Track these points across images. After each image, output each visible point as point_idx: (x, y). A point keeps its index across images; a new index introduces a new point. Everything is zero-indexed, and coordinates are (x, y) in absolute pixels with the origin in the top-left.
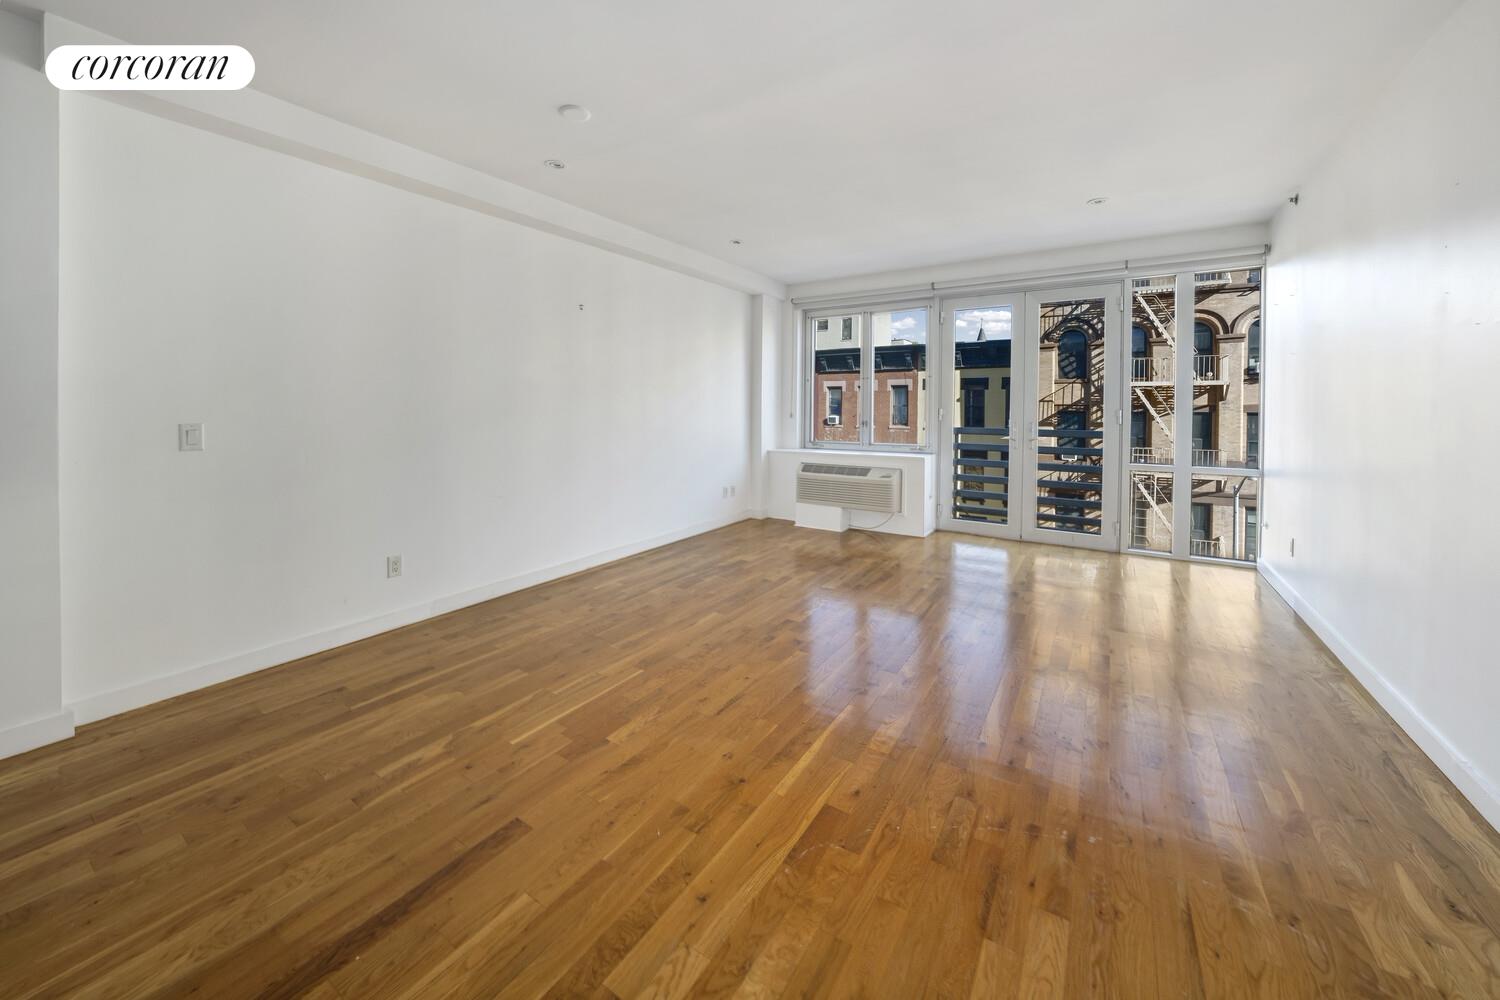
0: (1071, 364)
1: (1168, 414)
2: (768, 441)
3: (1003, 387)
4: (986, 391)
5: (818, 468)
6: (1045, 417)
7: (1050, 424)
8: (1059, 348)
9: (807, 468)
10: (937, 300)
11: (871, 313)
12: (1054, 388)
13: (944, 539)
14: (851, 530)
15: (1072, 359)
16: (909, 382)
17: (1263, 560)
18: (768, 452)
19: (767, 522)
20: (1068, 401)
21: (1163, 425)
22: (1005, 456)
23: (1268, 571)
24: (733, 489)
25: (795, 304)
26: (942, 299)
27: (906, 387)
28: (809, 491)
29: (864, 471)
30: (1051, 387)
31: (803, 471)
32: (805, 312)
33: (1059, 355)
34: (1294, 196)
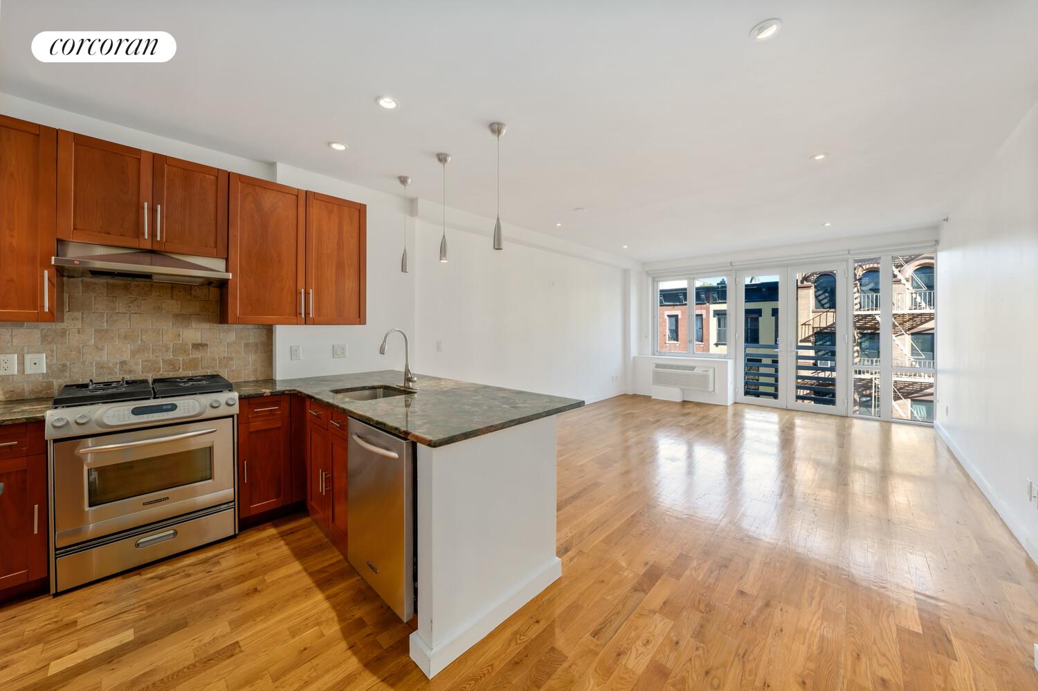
0: (826, 298)
1: (903, 334)
2: (634, 352)
3: (773, 315)
4: (760, 318)
5: (665, 366)
6: (807, 336)
7: (809, 341)
8: (815, 287)
9: (658, 366)
10: (734, 271)
11: (694, 279)
12: (812, 316)
13: (740, 407)
14: (684, 401)
15: (827, 294)
16: (703, 312)
17: (937, 422)
18: (634, 357)
19: (635, 396)
20: (823, 325)
21: (897, 342)
22: (776, 362)
23: (938, 428)
24: (616, 377)
25: (648, 274)
26: (736, 271)
27: (701, 315)
28: (659, 379)
29: (693, 368)
30: (809, 315)
31: (656, 367)
32: (654, 279)
33: (815, 292)
34: (946, 218)
